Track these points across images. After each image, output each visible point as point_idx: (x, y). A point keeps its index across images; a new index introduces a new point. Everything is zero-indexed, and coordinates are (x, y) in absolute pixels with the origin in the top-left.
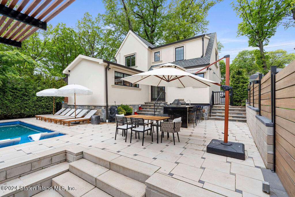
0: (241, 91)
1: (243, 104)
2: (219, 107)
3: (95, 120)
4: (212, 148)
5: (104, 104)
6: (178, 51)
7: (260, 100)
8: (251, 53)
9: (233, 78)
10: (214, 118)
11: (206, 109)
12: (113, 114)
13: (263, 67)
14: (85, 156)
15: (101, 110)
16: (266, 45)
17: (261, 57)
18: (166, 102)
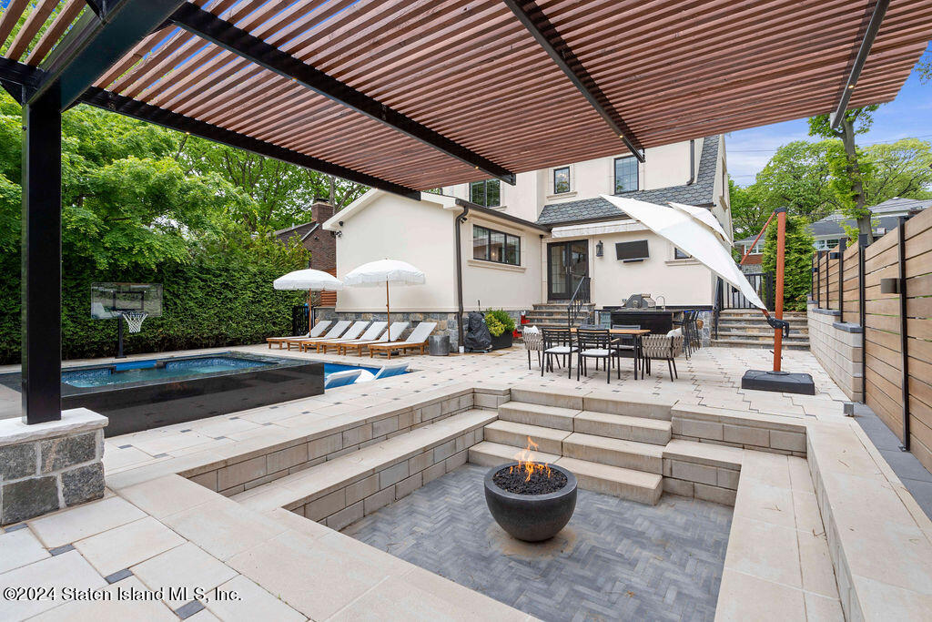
0: (794, 272)
1: (800, 306)
2: (737, 314)
3: (442, 346)
4: (753, 380)
5: (454, 307)
6: (623, 166)
7: (841, 291)
8: (815, 151)
9: (772, 239)
10: (726, 343)
11: (706, 319)
12: (477, 331)
13: (856, 197)
14: (517, 396)
15: (445, 322)
16: (864, 131)
17: (849, 170)
18: (592, 302)
